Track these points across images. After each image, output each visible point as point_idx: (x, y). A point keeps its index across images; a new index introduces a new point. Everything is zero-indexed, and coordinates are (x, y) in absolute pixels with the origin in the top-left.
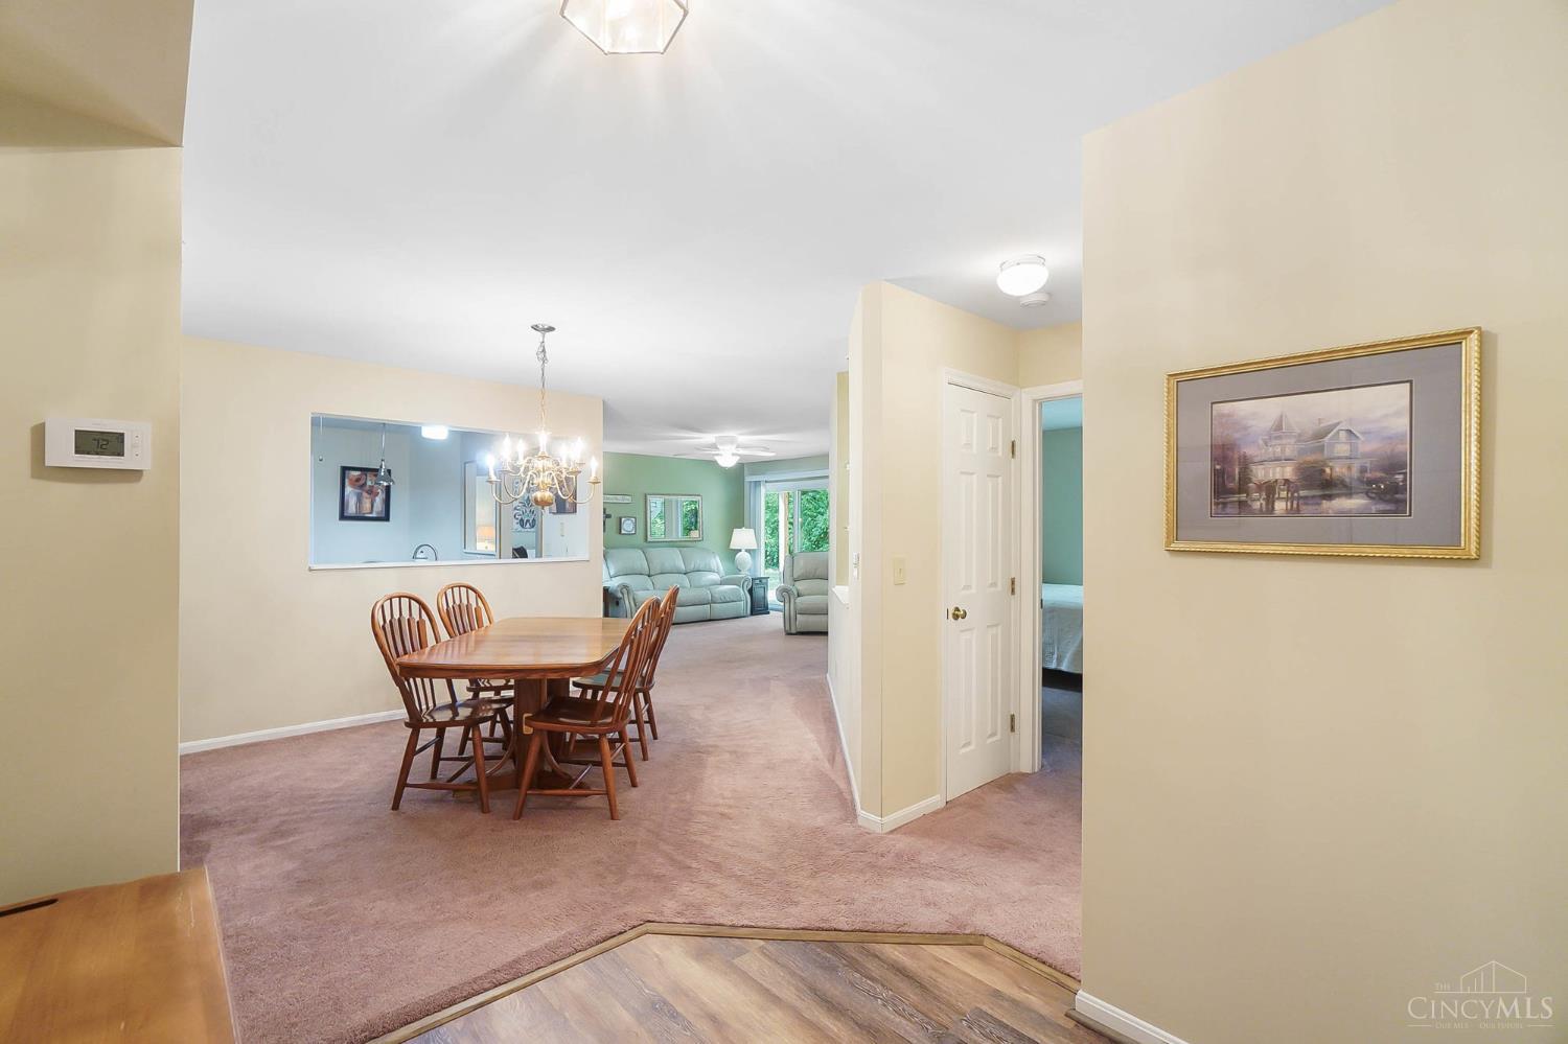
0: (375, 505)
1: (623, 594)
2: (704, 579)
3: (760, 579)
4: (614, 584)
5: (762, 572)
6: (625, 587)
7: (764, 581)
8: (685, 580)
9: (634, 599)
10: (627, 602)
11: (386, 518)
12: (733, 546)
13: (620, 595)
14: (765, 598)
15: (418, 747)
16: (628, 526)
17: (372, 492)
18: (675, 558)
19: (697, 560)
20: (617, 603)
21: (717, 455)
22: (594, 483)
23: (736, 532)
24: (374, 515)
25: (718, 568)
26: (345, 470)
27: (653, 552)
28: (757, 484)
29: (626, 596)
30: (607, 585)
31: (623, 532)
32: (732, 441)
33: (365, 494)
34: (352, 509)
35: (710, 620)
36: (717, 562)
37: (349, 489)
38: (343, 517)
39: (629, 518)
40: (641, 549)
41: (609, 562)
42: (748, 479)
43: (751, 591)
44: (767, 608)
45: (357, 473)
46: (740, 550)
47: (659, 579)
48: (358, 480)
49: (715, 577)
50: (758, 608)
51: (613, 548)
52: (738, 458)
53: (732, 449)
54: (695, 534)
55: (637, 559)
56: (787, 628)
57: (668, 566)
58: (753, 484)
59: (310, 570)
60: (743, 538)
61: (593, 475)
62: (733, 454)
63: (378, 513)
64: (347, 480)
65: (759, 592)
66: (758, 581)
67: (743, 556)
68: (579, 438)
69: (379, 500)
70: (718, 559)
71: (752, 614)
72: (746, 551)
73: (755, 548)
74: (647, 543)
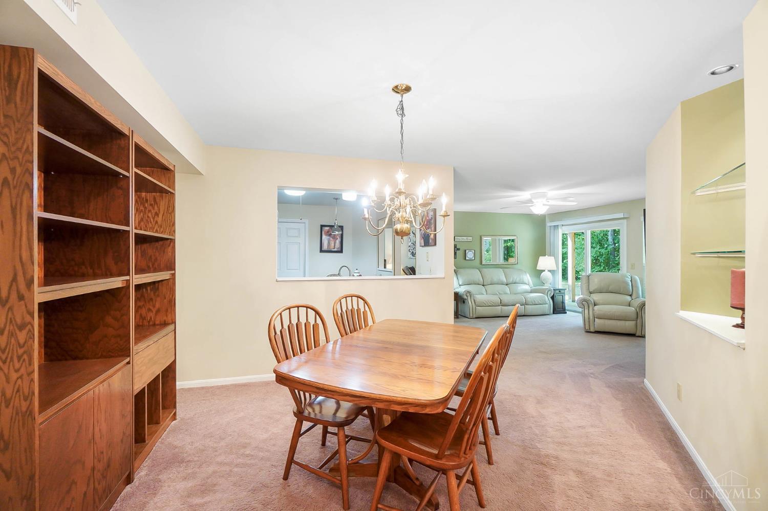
0: (336, 244)
1: (467, 297)
2: (519, 288)
3: (560, 290)
4: (461, 290)
5: (560, 284)
6: (469, 292)
7: (562, 291)
8: (507, 289)
9: (474, 301)
10: (470, 302)
11: (341, 251)
12: (539, 267)
13: (465, 297)
14: (563, 303)
15: (302, 432)
16: (470, 255)
17: (334, 238)
18: (500, 275)
19: (515, 277)
20: (464, 302)
21: (532, 206)
22: (444, 216)
23: (541, 258)
24: (336, 250)
25: (529, 282)
26: (322, 226)
27: (485, 270)
28: (556, 227)
29: (469, 298)
30: (457, 290)
31: (467, 258)
32: (543, 195)
33: (331, 239)
34: (325, 247)
35: (524, 316)
36: (527, 278)
37: (324, 237)
38: (321, 251)
39: (470, 250)
40: (478, 269)
41: (459, 276)
42: (549, 224)
43: (553, 298)
44: (565, 310)
45: (327, 228)
46: (544, 271)
47: (489, 288)
48: (328, 232)
49: (526, 287)
50: (559, 309)
51: (461, 268)
52: (548, 207)
53: (544, 201)
54: (511, 260)
55: (476, 275)
56: (587, 327)
57: (495, 280)
58: (552, 228)
59: (277, 281)
60: (546, 263)
61: (444, 209)
62: (544, 205)
63: (337, 249)
64: (323, 232)
65: (558, 298)
66: (558, 292)
67: (546, 275)
68: (431, 178)
69: (338, 242)
70: (528, 275)
71: (554, 313)
72: (549, 271)
73: (555, 269)
74: (482, 266)
